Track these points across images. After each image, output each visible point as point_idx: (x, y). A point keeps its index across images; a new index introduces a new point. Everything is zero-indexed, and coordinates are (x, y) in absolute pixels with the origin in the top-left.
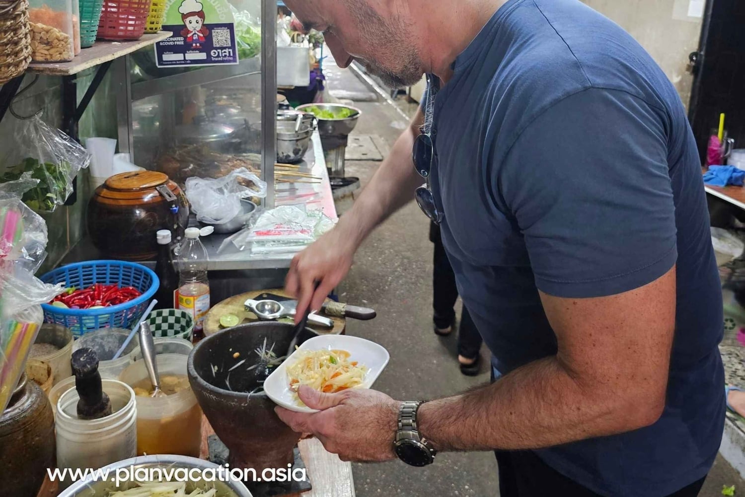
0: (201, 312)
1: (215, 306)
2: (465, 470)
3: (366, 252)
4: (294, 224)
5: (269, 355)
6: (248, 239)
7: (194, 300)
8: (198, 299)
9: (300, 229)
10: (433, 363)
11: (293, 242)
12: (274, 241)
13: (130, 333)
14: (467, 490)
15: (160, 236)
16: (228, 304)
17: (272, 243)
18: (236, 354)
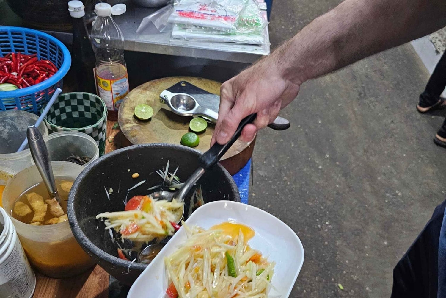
0: (119, 95)
1: (133, 90)
2: (328, 211)
3: (281, 21)
4: (219, 7)
5: (172, 178)
6: (170, 19)
7: (111, 82)
8: (115, 83)
9: (224, 14)
10: (319, 124)
11: (215, 30)
12: (196, 26)
13: (38, 119)
14: (327, 225)
15: (72, 8)
16: (146, 89)
17: (194, 28)
18: (136, 175)
